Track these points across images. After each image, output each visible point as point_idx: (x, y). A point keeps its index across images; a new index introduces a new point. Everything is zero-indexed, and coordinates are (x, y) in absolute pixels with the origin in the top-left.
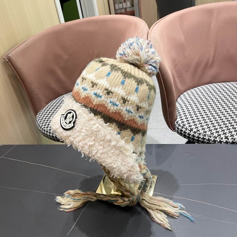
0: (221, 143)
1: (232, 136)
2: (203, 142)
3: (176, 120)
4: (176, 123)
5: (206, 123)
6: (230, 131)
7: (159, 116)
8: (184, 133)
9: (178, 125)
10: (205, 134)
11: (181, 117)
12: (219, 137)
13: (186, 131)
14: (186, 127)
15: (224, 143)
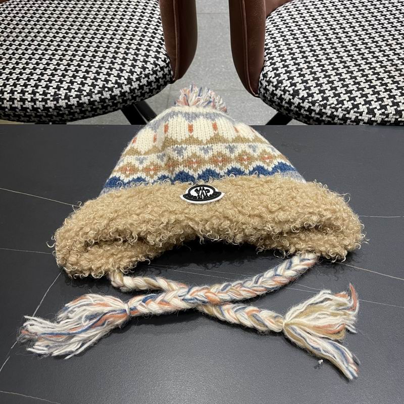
0: (358, 124)
1: (384, 107)
2: (319, 122)
3: (263, 69)
4: (262, 77)
5: (328, 79)
6: (380, 97)
7: (216, 65)
8: (279, 101)
9: (266, 81)
10: (326, 104)
11: (274, 64)
12: (356, 109)
13: (283, 96)
14: (285, 87)
15: (364, 123)
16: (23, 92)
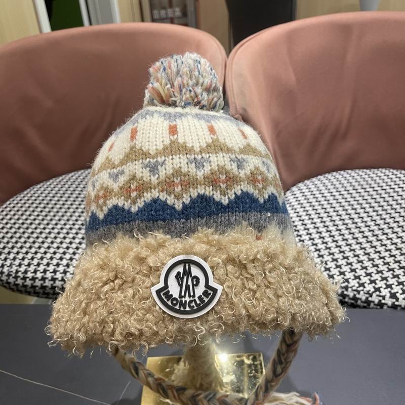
0: (382, 307)
5: (346, 260)
6: (400, 280)
10: (347, 286)
12: (378, 293)
16: (55, 272)
